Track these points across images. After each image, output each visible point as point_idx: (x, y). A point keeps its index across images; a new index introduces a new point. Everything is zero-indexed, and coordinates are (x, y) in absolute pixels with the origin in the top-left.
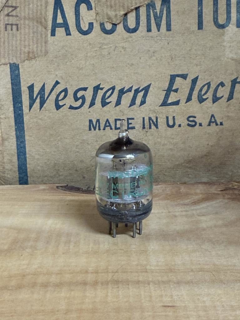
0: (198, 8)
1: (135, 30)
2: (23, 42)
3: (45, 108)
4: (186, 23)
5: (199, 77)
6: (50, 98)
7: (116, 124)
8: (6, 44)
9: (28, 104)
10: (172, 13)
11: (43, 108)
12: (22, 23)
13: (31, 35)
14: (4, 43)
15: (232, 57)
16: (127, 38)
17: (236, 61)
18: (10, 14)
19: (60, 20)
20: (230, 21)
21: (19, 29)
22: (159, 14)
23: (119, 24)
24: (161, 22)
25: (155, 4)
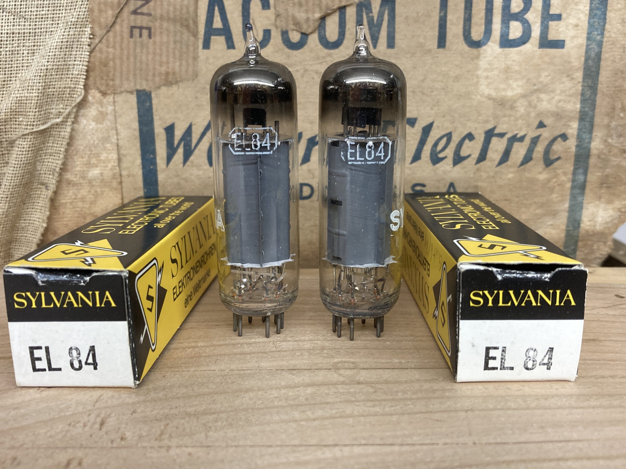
0: (440, 13)
1: (336, 45)
2: (158, 58)
3: (192, 162)
4: (420, 36)
5: (435, 124)
6: (199, 147)
7: (301, 191)
8: (132, 59)
9: (165, 155)
10: (397, 19)
11: (188, 163)
12: (158, 27)
13: (172, 46)
14: (128, 58)
15: (489, 95)
16: (324, 58)
17: (494, 102)
18: (139, 11)
19: (218, 23)
20: (490, 35)
21: (152, 36)
22: (377, 20)
23: (311, 33)
24: (379, 32)
25: (370, 4)
